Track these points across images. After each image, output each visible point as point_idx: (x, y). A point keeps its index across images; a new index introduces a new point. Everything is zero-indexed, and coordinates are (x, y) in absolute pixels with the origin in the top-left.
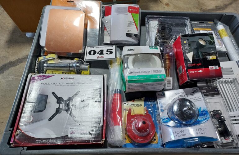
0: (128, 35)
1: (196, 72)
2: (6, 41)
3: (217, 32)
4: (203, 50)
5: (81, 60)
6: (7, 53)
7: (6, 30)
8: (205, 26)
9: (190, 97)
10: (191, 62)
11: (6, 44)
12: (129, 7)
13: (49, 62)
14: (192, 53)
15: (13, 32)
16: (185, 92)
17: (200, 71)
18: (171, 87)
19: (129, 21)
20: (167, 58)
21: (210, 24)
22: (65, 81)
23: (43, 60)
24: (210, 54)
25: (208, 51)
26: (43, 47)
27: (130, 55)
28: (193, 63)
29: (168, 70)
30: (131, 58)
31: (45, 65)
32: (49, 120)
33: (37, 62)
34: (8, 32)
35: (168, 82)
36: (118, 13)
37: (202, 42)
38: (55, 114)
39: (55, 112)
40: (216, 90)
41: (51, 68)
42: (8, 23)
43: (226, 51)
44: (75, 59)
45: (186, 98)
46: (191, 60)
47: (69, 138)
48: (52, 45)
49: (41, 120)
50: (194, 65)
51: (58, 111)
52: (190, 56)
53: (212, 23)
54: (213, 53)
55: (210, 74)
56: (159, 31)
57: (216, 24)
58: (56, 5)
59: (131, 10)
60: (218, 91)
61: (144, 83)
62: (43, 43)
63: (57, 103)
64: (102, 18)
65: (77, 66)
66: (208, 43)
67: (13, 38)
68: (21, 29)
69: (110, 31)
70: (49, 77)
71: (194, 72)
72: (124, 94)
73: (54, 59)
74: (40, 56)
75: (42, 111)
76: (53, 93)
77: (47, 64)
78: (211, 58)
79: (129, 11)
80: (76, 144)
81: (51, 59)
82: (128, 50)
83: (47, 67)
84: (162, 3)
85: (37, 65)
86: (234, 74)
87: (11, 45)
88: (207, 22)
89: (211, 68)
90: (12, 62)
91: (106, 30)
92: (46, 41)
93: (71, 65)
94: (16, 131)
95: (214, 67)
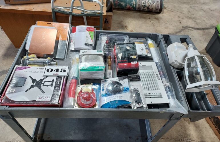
0: (86, 44)
1: (123, 65)
2: (2, 55)
3: (147, 45)
4: (128, 52)
5: (52, 59)
6: (1, 64)
7: (3, 47)
8: (139, 41)
9: (121, 82)
10: (121, 59)
11: (3, 57)
12: (87, 28)
13: (30, 59)
14: (121, 54)
15: (9, 48)
16: (119, 79)
17: (126, 65)
18: (111, 77)
19: (87, 36)
20: (109, 58)
21: (142, 40)
22: (39, 70)
23: (26, 58)
24: (132, 55)
25: (131, 53)
26: (27, 51)
27: (84, 55)
28: (121, 60)
29: (110, 66)
30: (84, 57)
31: (27, 61)
32: (25, 92)
33: (22, 59)
34: (4, 49)
35: (109, 73)
36: (80, 31)
37: (128, 48)
38: (30, 89)
39: (30, 87)
40: (139, 78)
41: (31, 63)
42: (6, 42)
43: (151, 56)
44: (48, 58)
45: (119, 82)
46: (120, 58)
47: (37, 102)
48: (33, 49)
49: (20, 91)
50: (122, 61)
51: (32, 87)
52: (120, 56)
53: (144, 39)
54: (135, 54)
55: (132, 66)
56: (106, 43)
57: (147, 40)
58: (39, 25)
59: (88, 29)
60: (140, 78)
61: (90, 72)
62: (27, 48)
63: (32, 82)
64: (70, 34)
65: (49, 62)
66: (132, 48)
67: (8, 53)
68: (15, 46)
69: (75, 42)
70: (29, 67)
71: (121, 65)
72: (80, 81)
73: (34, 58)
74: (25, 56)
75: (21, 86)
76: (30, 77)
77: (29, 60)
78: (133, 57)
79: (87, 30)
80: (41, 105)
81: (33, 57)
82: (83, 52)
83: (29, 62)
84: (128, 30)
85: (22, 61)
86: (153, 69)
87: (6, 58)
88: (141, 38)
89: (132, 63)
90: (5, 71)
91: (72, 41)
92: (30, 46)
93: (45, 62)
94: (3, 96)
95: (134, 62)
